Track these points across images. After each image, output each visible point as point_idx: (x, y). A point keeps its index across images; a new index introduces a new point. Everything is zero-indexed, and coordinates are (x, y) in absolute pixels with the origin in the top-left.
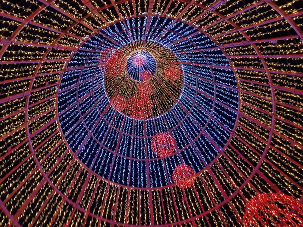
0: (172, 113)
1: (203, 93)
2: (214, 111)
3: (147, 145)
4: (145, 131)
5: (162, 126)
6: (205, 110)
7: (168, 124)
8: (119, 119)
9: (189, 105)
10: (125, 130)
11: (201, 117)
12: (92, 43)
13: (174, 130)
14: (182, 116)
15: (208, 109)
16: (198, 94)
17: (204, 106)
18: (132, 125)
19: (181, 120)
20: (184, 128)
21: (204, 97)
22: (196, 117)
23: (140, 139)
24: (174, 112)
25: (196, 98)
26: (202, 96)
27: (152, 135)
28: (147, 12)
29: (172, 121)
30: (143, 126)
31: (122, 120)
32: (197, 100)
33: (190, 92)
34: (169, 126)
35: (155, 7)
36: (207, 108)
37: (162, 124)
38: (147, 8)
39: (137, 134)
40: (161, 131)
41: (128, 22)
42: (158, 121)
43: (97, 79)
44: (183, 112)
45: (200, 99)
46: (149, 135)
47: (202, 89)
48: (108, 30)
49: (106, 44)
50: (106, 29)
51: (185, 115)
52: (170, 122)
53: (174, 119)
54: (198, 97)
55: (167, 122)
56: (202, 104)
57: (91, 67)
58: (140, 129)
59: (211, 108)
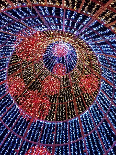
0: (66, 126)
1: (110, 123)
2: (112, 150)
3: (21, 150)
4: (27, 131)
5: (49, 135)
6: (104, 143)
7: (56, 136)
8: (6, 104)
9: (89, 128)
10: (6, 119)
11: (95, 148)
12: (21, 13)
13: (59, 147)
14: (76, 136)
15: (107, 143)
16: (105, 121)
17: (105, 138)
18: (16, 117)
19: (73, 139)
20: (71, 151)
21: (109, 128)
22: (90, 145)
23: (17, 137)
24: (70, 127)
25: (100, 124)
26: (108, 126)
27: (32, 140)
28: (94, 13)
29: (63, 136)
30: (27, 124)
32: (100, 126)
33: (97, 113)
34: (56, 139)
35: (103, 14)
37: (50, 132)
38: (95, 11)
39: (17, 130)
40: (44, 140)
41: (69, 12)
42: (48, 127)
43: (5, 49)
44: (79, 132)
45: (104, 127)
46: (28, 138)
47: (112, 118)
48: (44, 10)
49: (35, 20)
50: (43, 7)
51: (80, 137)
52: (59, 136)
53: (66, 134)
54: (102, 124)
55: (57, 134)
56: (104, 135)
57: (6, 34)
58: (23, 126)
59: (111, 144)
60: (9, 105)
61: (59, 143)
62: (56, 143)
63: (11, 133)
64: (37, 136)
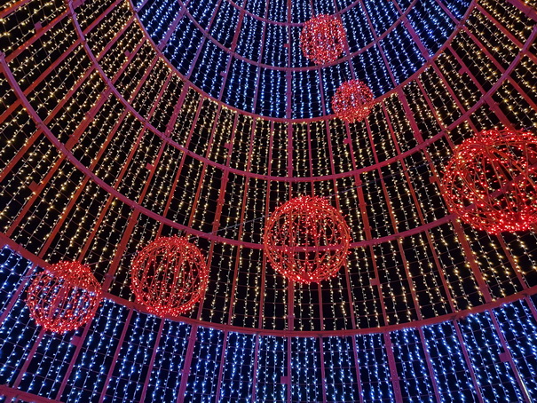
3: (292, 42)
4: (289, 12)
5: (324, 2)
10: (251, 6)
13: (346, 13)
23: (278, 27)
27: (302, 21)
30: (286, 1)
34: (337, 3)
39: (274, 16)
40: (320, 13)
46: (296, 21)
58: (280, 6)
61: (343, 7)
62: (339, 9)
63: (267, 24)
64: (308, 11)
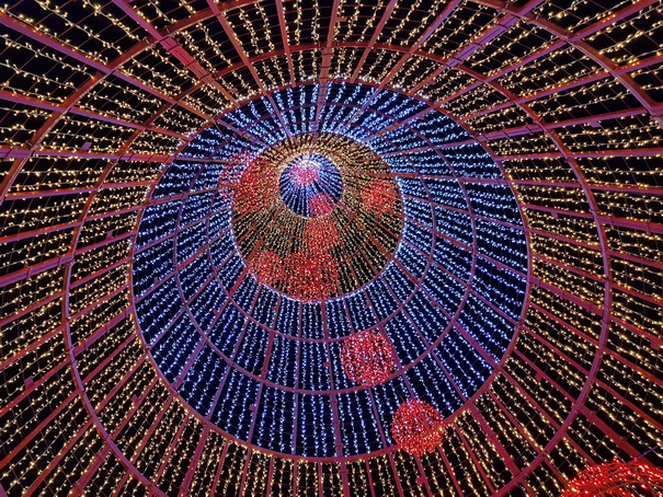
0: (382, 284)
1: (447, 238)
2: (475, 277)
3: (332, 359)
4: (325, 327)
5: (363, 313)
6: (456, 275)
7: (375, 308)
8: (268, 303)
9: (419, 265)
10: (282, 326)
11: (447, 291)
12: (205, 144)
13: (389, 323)
14: (406, 289)
15: (462, 272)
16: (438, 240)
17: (453, 265)
18: (296, 316)
19: (404, 298)
20: (412, 317)
21: (451, 247)
22: (435, 291)
23: (314, 344)
24: (388, 282)
25: (433, 249)
26: (447, 245)
27: (341, 335)
28: (319, 72)
29: (385, 302)
30: (320, 317)
31: (273, 305)
32: (435, 253)
33: (419, 236)
34: (377, 313)
35: (334, 63)
36: (458, 270)
37: (361, 309)
38: (318, 67)
39: (308, 333)
40: (360, 325)
41: (278, 96)
42: (354, 302)
43: (216, 218)
44: (408, 281)
45: (441, 250)
46: (334, 336)
47: (446, 228)
48: (238, 116)
49: (233, 144)
50: (233, 113)
51: (413, 288)
52: (380, 305)
53: (388, 296)
54: (437, 247)
55: (373, 304)
56: (448, 262)
57: (203, 194)
58: (314, 322)
59: (468, 270)
60: (274, 302)
61: (385, 316)
62: (380, 319)
63: (301, 343)
64: (345, 324)
